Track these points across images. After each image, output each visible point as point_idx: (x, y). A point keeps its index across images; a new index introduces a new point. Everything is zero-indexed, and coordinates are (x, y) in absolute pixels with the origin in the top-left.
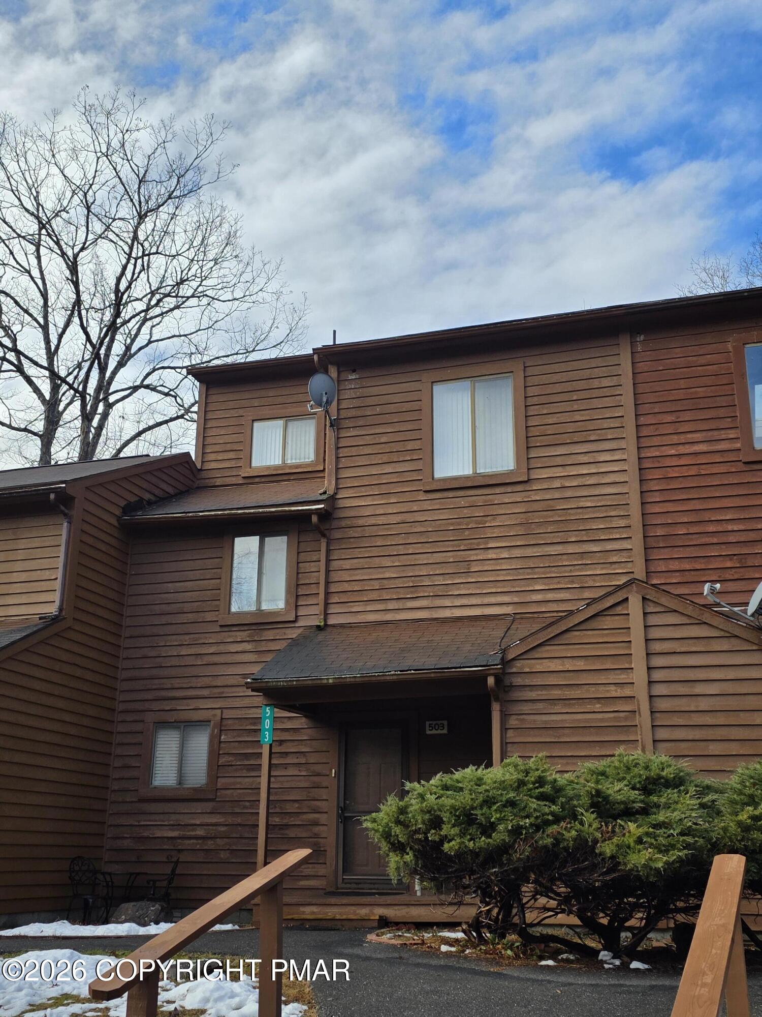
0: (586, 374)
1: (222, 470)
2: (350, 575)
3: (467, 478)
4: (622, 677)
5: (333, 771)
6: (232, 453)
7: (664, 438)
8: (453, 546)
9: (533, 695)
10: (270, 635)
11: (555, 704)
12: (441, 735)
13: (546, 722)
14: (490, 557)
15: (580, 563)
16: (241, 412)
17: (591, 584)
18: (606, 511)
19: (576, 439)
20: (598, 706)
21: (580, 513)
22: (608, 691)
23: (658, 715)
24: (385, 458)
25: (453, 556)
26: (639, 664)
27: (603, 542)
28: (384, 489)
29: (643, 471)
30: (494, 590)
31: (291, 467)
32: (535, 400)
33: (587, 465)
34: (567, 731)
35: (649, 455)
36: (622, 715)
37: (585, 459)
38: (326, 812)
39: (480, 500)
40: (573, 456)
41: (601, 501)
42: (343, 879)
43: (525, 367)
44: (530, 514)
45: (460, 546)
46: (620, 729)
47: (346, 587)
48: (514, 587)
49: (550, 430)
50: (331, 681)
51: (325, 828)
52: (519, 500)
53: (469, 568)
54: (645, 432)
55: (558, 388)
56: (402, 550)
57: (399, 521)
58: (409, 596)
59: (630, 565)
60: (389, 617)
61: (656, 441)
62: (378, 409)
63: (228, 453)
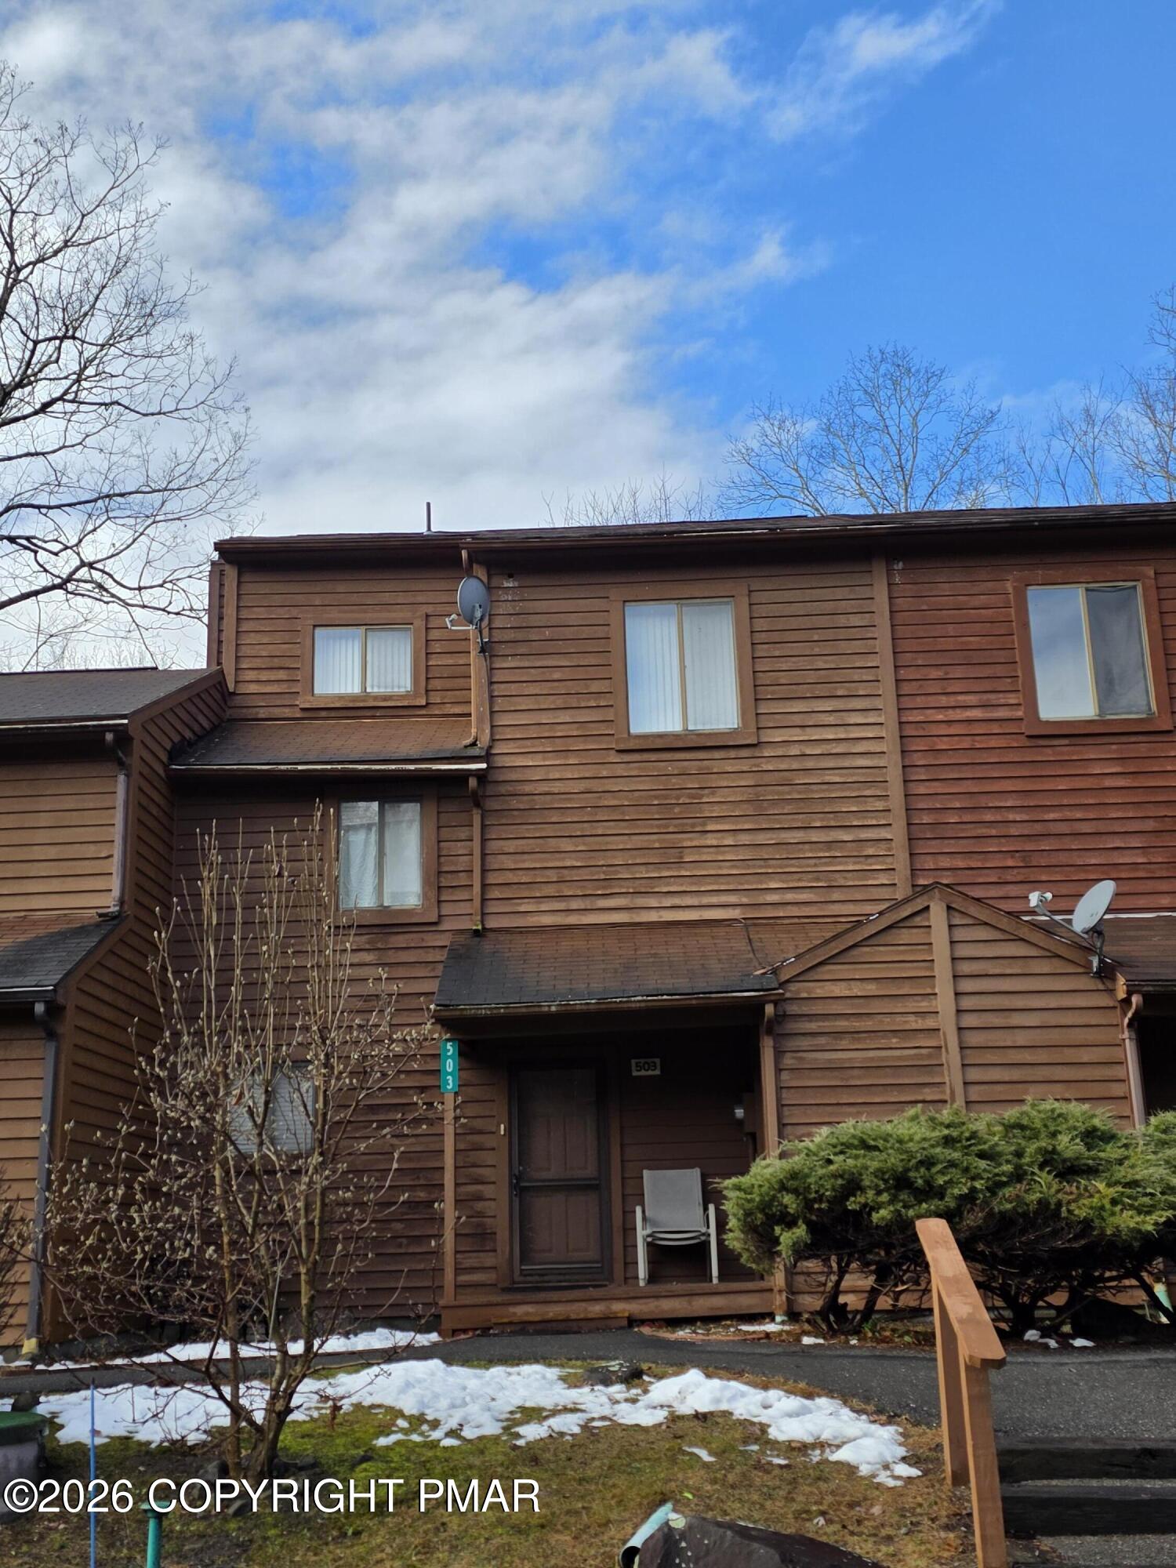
0: (828, 607)
1: (267, 696)
2: (516, 862)
3: (675, 736)
4: (924, 1005)
5: (502, 1126)
6: (281, 671)
7: (930, 698)
8: (658, 827)
9: (813, 1026)
10: (400, 940)
11: (841, 1039)
12: (651, 1076)
13: (830, 1061)
14: (709, 842)
15: (827, 854)
16: (294, 612)
17: (842, 882)
18: (859, 789)
19: (817, 693)
20: (894, 1040)
21: (824, 791)
22: (906, 1022)
23: (968, 1052)
24: (559, 702)
25: (658, 841)
26: (944, 988)
27: (856, 829)
28: (560, 745)
29: (904, 740)
30: (715, 887)
31: (376, 698)
32: (763, 637)
33: (833, 728)
34: (856, 1072)
35: (911, 719)
36: (923, 1051)
37: (830, 719)
38: (494, 1183)
39: (693, 767)
40: (814, 715)
41: (852, 775)
42: (522, 1270)
43: (750, 591)
44: (760, 788)
45: (668, 827)
46: (923, 1069)
47: (510, 877)
48: (742, 884)
49: (784, 678)
50: (553, 1009)
51: (492, 1203)
52: (745, 769)
53: (681, 857)
54: (906, 689)
55: (794, 623)
56: (588, 829)
57: (582, 789)
58: (600, 892)
59: (889, 859)
60: (573, 919)
61: (920, 701)
62: (547, 633)
63: (275, 672)
